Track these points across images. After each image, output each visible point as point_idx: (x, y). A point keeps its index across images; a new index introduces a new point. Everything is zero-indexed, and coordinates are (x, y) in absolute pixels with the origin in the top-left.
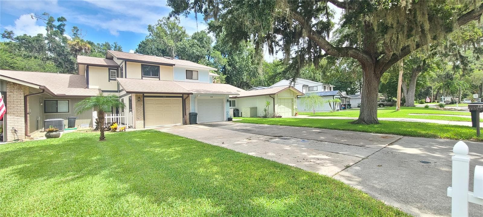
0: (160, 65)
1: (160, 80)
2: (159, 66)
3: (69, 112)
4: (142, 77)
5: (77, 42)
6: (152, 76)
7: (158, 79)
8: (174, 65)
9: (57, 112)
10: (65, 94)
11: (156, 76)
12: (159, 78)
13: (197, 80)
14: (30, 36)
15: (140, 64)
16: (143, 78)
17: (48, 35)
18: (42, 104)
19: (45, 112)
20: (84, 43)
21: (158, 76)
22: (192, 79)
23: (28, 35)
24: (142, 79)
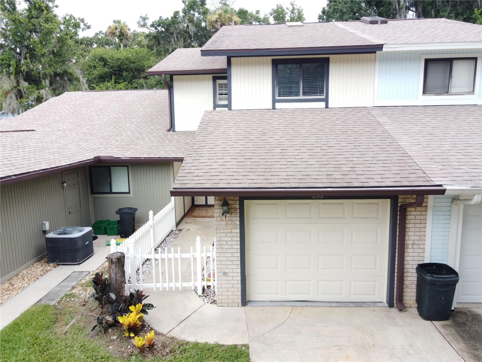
0: (330, 56)
1: (327, 107)
2: (328, 58)
3: (129, 193)
4: (274, 101)
5: (218, 14)
6: (304, 94)
7: (322, 105)
8: (380, 47)
9: (111, 193)
10: (113, 156)
11: (315, 93)
12: (326, 100)
13: (469, 93)
14: (168, 19)
15: (270, 59)
16: (278, 105)
17: (184, 11)
18: (65, 185)
19: (93, 193)
20: (229, 15)
21: (321, 92)
22: (447, 92)
23: (164, 17)
24: (274, 108)
